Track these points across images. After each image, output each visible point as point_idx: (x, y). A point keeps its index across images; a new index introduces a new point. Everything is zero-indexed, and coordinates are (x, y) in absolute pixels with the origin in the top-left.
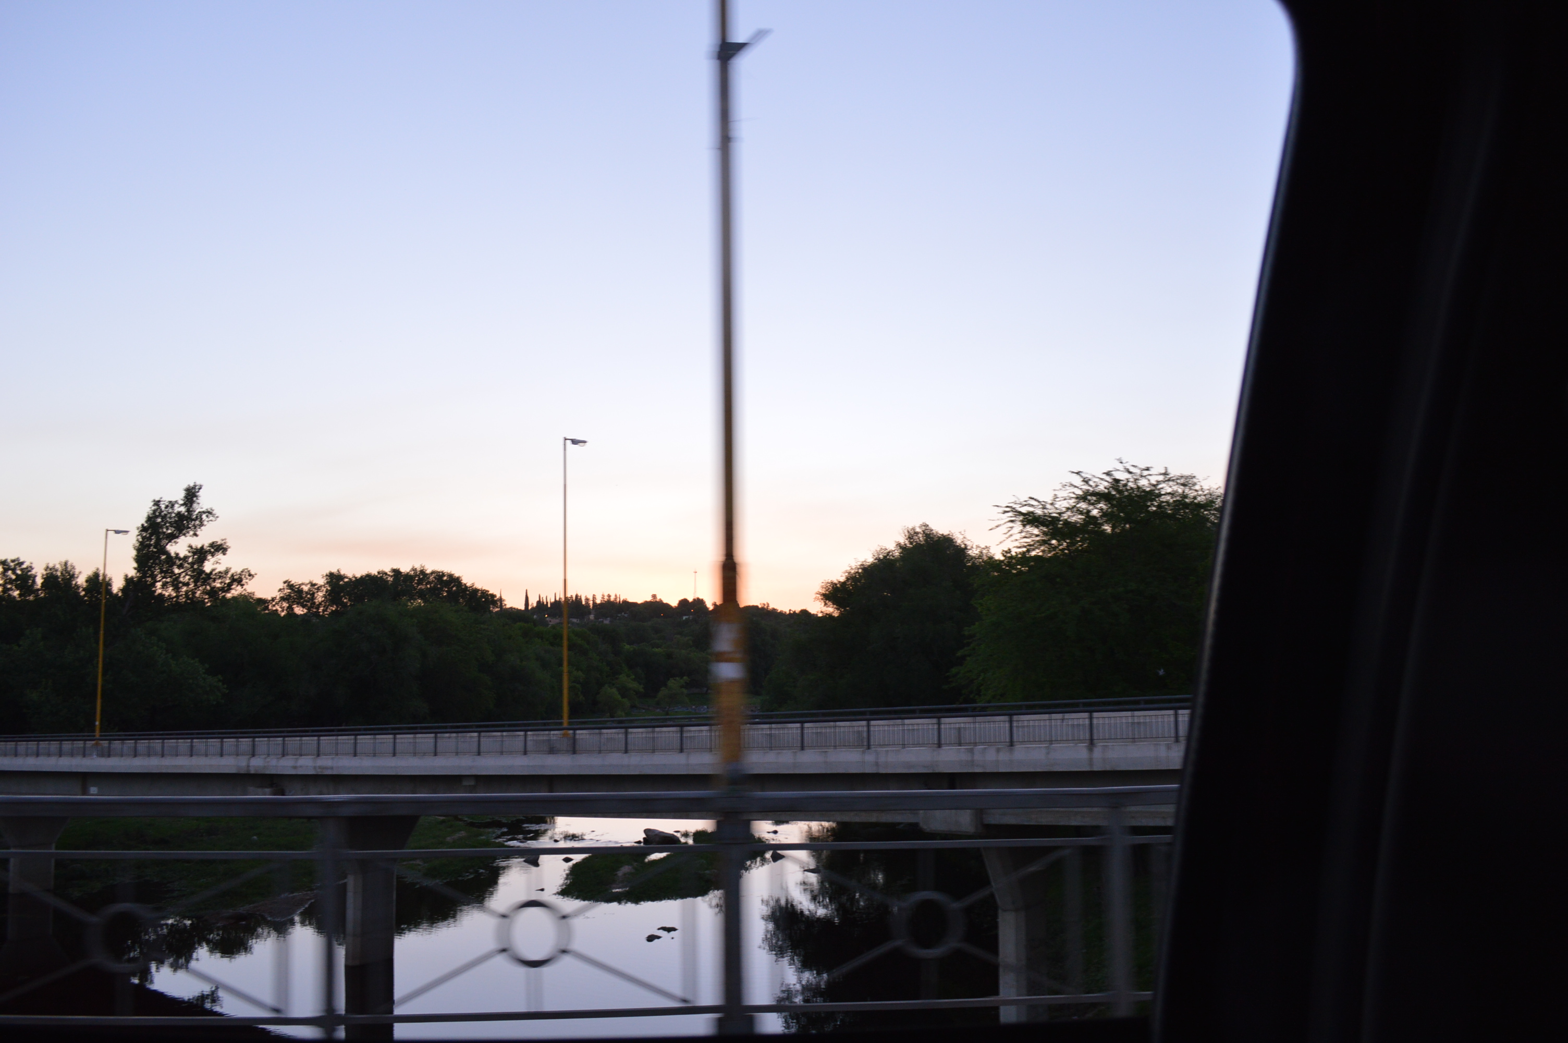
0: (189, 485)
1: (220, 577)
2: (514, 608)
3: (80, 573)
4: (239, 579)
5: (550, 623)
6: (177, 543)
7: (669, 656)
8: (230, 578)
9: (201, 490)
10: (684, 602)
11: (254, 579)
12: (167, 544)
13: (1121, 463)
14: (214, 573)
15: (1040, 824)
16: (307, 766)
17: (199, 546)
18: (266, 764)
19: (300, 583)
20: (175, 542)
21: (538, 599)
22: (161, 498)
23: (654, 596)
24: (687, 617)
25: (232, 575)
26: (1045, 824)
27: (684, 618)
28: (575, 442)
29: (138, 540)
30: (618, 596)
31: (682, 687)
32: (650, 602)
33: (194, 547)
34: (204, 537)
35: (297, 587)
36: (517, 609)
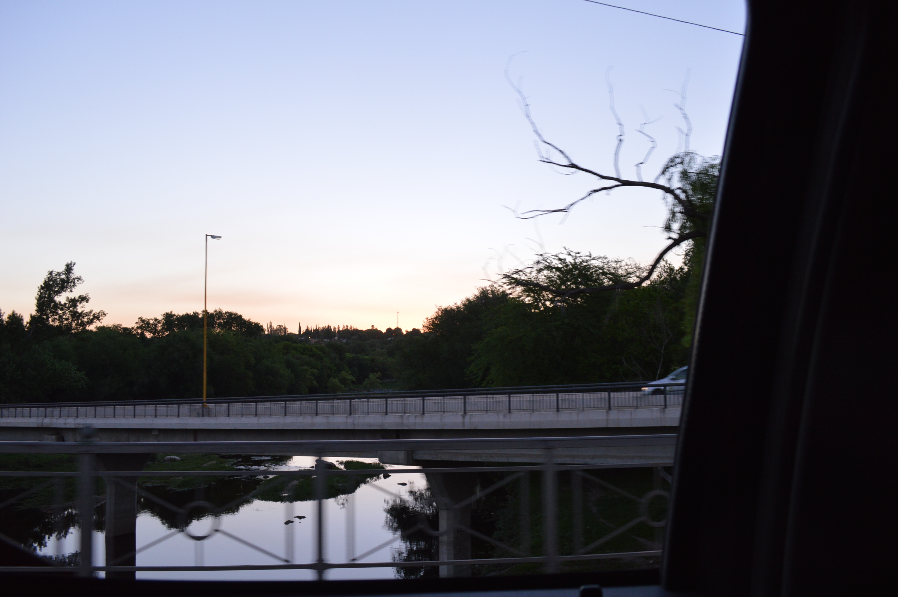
0: (68, 263)
1: (87, 315)
2: (292, 333)
3: (4, 313)
4: (98, 317)
5: (312, 342)
6: (61, 296)
7: (373, 360)
8: (92, 316)
9: (75, 266)
10: (389, 330)
11: (106, 316)
12: (55, 297)
13: (566, 249)
14: (83, 313)
15: (442, 460)
16: (71, 423)
17: (73, 298)
18: (51, 422)
19: (149, 318)
20: (59, 295)
21: (306, 328)
22: (53, 270)
23: (373, 326)
24: (391, 338)
25: (94, 314)
26: (446, 460)
27: (389, 339)
28: (213, 237)
29: (38, 294)
30: (352, 326)
31: (377, 378)
32: (371, 330)
33: (70, 298)
34: (75, 293)
35: (147, 321)
36: (294, 333)
